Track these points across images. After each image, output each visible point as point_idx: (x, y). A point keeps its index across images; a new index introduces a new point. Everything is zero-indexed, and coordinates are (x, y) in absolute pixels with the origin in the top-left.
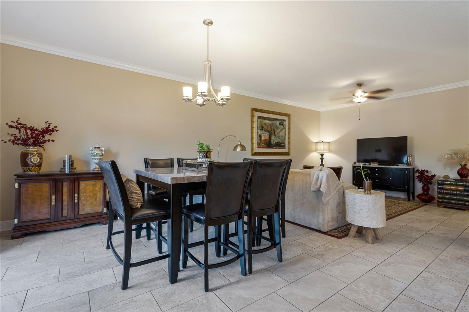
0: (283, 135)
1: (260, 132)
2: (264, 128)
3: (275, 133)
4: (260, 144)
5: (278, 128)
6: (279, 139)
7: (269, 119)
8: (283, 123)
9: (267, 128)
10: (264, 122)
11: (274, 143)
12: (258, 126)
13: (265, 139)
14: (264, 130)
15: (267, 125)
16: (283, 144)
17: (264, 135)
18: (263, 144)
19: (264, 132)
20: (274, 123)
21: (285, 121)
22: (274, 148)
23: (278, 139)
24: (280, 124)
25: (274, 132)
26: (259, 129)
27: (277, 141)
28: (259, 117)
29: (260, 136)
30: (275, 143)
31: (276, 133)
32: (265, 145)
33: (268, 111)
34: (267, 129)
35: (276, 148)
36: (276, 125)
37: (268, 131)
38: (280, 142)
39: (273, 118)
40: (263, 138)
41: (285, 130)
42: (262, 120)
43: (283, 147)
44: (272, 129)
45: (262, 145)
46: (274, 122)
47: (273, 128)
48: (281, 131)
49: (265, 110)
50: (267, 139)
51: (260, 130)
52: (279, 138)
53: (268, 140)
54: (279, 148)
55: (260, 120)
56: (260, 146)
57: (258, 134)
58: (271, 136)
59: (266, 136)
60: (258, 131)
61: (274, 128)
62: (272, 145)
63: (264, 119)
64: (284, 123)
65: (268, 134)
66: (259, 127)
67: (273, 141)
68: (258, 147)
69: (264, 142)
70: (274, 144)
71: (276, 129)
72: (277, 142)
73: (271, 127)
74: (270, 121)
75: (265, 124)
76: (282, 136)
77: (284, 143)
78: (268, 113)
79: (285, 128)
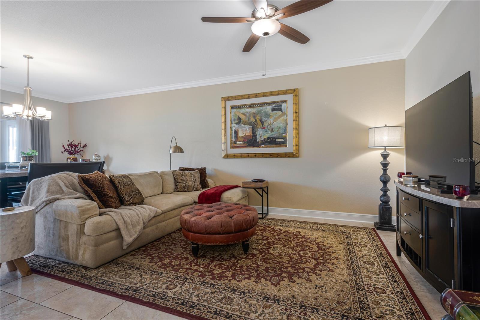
0: (281, 125)
1: (235, 126)
2: (241, 121)
3: (263, 125)
4: (235, 143)
5: (268, 116)
6: (273, 133)
7: (250, 106)
8: (281, 106)
9: (247, 119)
10: (241, 112)
11: (263, 139)
12: (233, 119)
13: (244, 135)
14: (242, 123)
15: (248, 115)
16: (282, 140)
17: (242, 130)
18: (241, 143)
19: (243, 125)
20: (261, 110)
21: (285, 102)
22: (263, 147)
23: (269, 132)
24: (273, 110)
25: (262, 123)
26: (233, 122)
27: (267, 136)
28: (232, 107)
29: (236, 132)
30: (265, 139)
31: (266, 124)
32: (244, 143)
33: (249, 95)
34: (247, 121)
35: (266, 147)
36: (265, 112)
37: (250, 124)
38: (273, 138)
39: (258, 104)
40: (241, 134)
41: (285, 116)
42: (239, 110)
43: (283, 144)
44: (257, 120)
45: (239, 144)
46: (261, 108)
47: (259, 117)
48: (275, 120)
49: (242, 96)
50: (247, 136)
51: (236, 123)
52: (272, 131)
53: (250, 135)
54: (274, 145)
55: (235, 110)
56: (235, 145)
57: (232, 130)
58: (256, 129)
59: (246, 130)
60: (232, 125)
61: (261, 117)
62: (259, 142)
63: (243, 108)
64: (284, 105)
65: (249, 128)
66: (235, 120)
67: (261, 137)
68: (232, 147)
69: (243, 139)
70: (261, 140)
71: (264, 119)
72: (269, 138)
73: (254, 117)
74: (253, 108)
75: (244, 114)
76: (280, 128)
77: (285, 138)
78: (249, 98)
79: (284, 114)
